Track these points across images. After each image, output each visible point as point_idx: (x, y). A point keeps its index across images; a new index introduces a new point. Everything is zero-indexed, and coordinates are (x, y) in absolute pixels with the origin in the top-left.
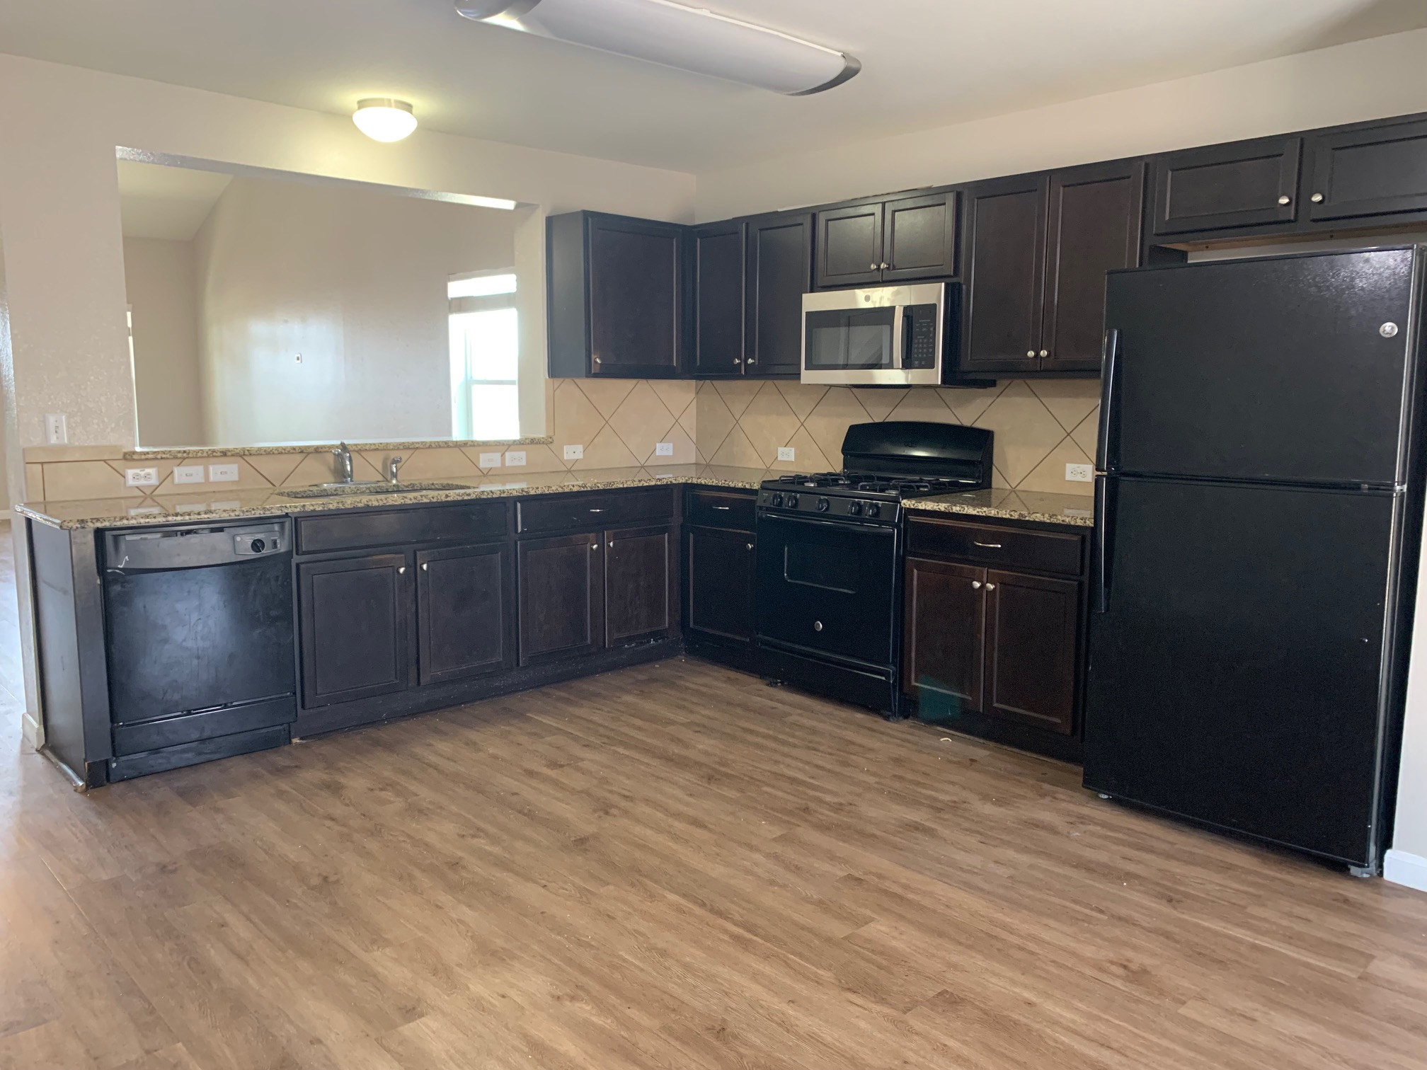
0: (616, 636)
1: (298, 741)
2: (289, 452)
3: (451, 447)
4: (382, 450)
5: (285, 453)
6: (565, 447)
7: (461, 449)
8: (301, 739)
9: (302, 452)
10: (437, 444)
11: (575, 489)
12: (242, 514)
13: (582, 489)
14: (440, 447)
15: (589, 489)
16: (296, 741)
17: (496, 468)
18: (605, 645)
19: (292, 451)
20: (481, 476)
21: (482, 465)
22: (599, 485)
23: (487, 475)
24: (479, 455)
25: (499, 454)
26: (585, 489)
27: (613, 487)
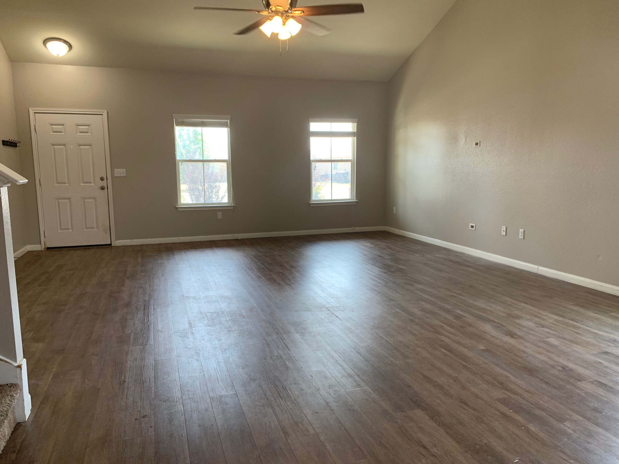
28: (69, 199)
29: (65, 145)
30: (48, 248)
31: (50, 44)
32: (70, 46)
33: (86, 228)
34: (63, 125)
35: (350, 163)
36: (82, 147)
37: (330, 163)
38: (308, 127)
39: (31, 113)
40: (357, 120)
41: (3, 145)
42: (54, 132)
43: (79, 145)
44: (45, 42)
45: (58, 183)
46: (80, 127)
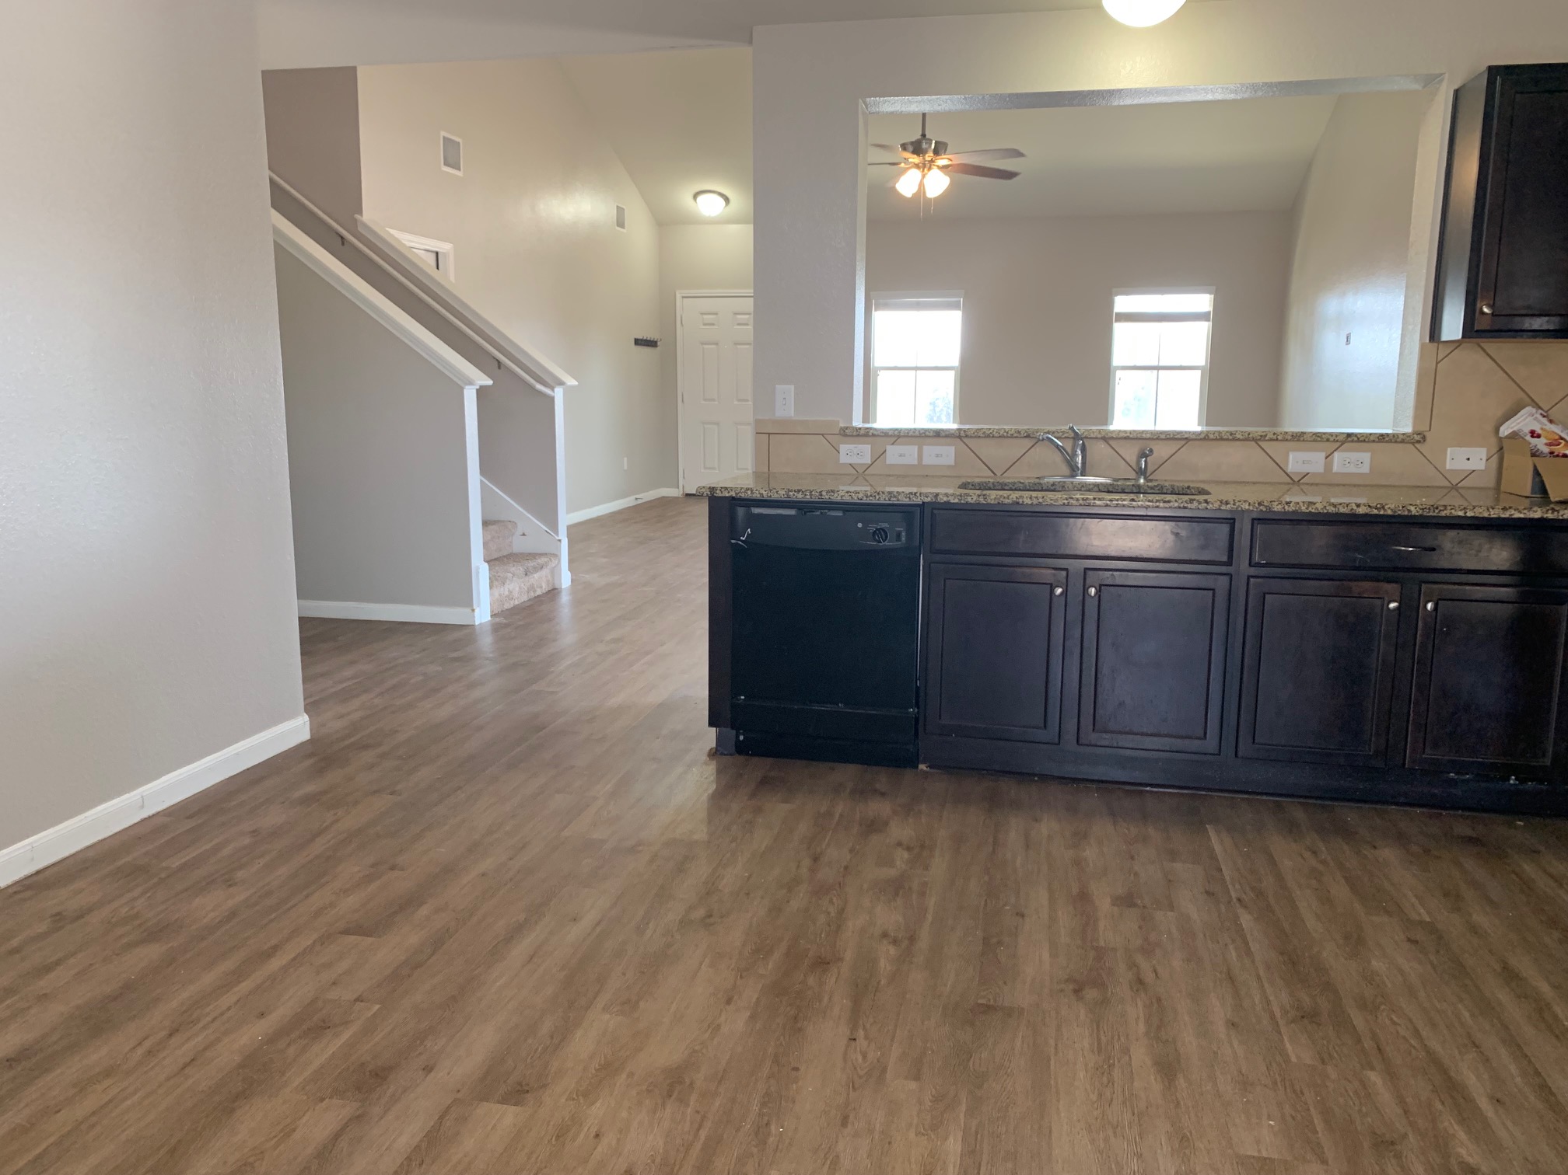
0: (1429, 753)
1: (925, 768)
2: (1012, 436)
3: (1239, 440)
4: (1134, 439)
5: (1008, 437)
6: (1449, 449)
7: (1260, 443)
8: (930, 767)
9: (1028, 436)
10: (1216, 434)
11: (1362, 510)
12: (865, 498)
13: (1375, 512)
14: (1222, 439)
15: (1389, 512)
16: (922, 767)
17: (1315, 474)
18: (1404, 764)
19: (1015, 435)
20: (1289, 484)
21: (1290, 469)
22: (1412, 508)
23: (1297, 482)
24: (1288, 456)
25: (1323, 455)
26: (1382, 512)
27: (1443, 514)
28: (717, 424)
29: (717, 344)
30: (687, 495)
31: (700, 198)
32: (727, 200)
33: (738, 469)
34: (716, 314)
35: (1199, 372)
36: (739, 346)
37: (1156, 371)
38: (1111, 305)
39: (678, 296)
40: (1214, 287)
41: (636, 344)
42: (705, 324)
43: (736, 344)
44: (695, 196)
45: (705, 400)
46: (739, 316)
